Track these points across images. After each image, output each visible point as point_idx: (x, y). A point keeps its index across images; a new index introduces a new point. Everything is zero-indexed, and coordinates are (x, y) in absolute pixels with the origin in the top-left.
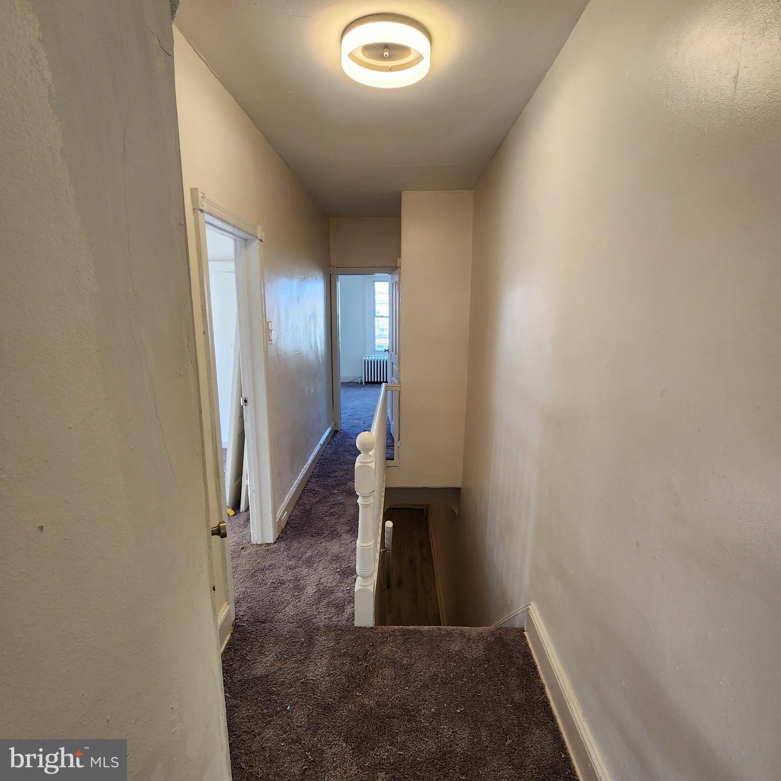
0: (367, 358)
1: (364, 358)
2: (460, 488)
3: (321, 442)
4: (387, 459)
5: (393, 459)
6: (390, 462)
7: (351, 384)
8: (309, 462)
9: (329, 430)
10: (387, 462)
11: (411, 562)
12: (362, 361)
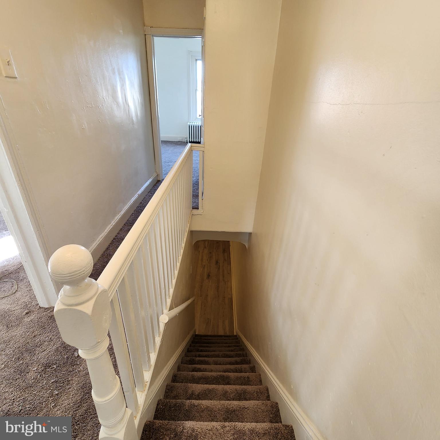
0: (191, 123)
1: (189, 123)
2: (251, 233)
3: (140, 192)
4: (193, 208)
5: (198, 209)
6: (195, 211)
7: (179, 143)
8: (122, 213)
9: (150, 180)
10: (193, 211)
11: (217, 262)
12: (187, 125)
